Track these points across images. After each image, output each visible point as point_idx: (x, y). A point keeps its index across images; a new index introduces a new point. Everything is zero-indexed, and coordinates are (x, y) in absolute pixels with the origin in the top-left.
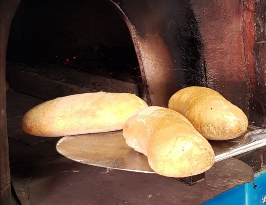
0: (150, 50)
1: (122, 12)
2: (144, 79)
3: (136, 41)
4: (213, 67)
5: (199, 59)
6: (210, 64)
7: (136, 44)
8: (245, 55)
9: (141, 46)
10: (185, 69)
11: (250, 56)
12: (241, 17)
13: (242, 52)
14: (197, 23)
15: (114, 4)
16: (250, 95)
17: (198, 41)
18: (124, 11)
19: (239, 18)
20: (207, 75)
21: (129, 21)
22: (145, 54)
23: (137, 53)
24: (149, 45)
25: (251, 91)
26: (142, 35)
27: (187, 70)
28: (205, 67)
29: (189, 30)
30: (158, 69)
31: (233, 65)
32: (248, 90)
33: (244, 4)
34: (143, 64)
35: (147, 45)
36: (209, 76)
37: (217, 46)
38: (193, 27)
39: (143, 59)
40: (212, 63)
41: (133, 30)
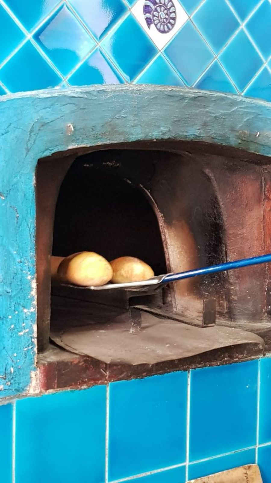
0: (176, 238)
1: (152, 199)
2: (169, 267)
3: (163, 229)
4: (234, 251)
5: (221, 243)
6: (231, 248)
7: (163, 232)
8: (264, 242)
9: (167, 233)
10: (208, 254)
11: (269, 242)
12: (262, 205)
13: (262, 238)
14: (220, 208)
15: (145, 191)
16: (267, 280)
17: (220, 226)
18: (153, 199)
19: (260, 206)
20: (227, 260)
21: (158, 209)
22: (171, 242)
23: (163, 242)
24: (175, 233)
25: (268, 276)
26: (169, 222)
27: (210, 255)
28: (226, 252)
29: (213, 216)
30: (182, 256)
31: (252, 250)
32: (266, 276)
33: (265, 194)
34: (169, 252)
35: (174, 232)
36: (229, 260)
37: (238, 232)
38: (217, 212)
39: (169, 247)
40: (233, 247)
41: (161, 217)
